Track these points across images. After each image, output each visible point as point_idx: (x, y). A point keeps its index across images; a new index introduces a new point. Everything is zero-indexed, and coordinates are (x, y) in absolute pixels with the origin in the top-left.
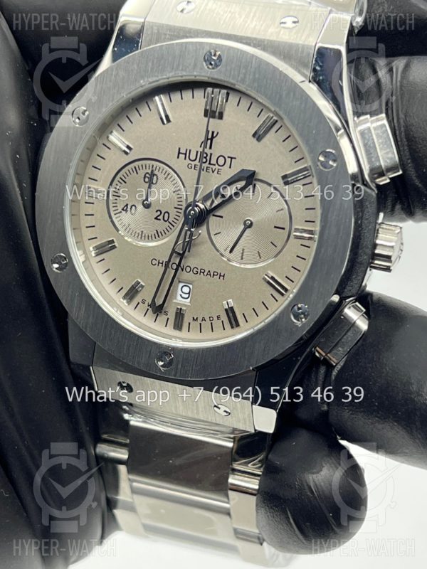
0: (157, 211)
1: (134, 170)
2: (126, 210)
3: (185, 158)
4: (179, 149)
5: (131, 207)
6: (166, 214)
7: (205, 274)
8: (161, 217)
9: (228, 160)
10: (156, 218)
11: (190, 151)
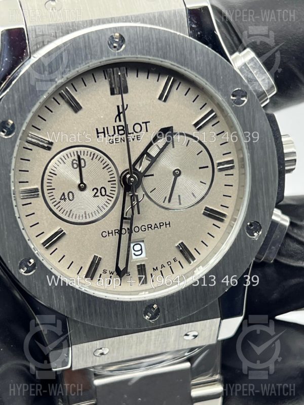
0: (93, 190)
1: (60, 161)
2: (65, 199)
3: (105, 136)
4: (97, 129)
5: (68, 195)
6: (103, 190)
7: (153, 228)
8: (99, 194)
9: (144, 126)
10: (95, 196)
11: (107, 128)
